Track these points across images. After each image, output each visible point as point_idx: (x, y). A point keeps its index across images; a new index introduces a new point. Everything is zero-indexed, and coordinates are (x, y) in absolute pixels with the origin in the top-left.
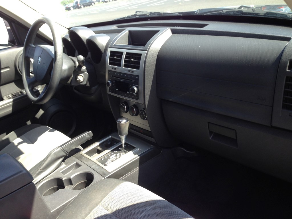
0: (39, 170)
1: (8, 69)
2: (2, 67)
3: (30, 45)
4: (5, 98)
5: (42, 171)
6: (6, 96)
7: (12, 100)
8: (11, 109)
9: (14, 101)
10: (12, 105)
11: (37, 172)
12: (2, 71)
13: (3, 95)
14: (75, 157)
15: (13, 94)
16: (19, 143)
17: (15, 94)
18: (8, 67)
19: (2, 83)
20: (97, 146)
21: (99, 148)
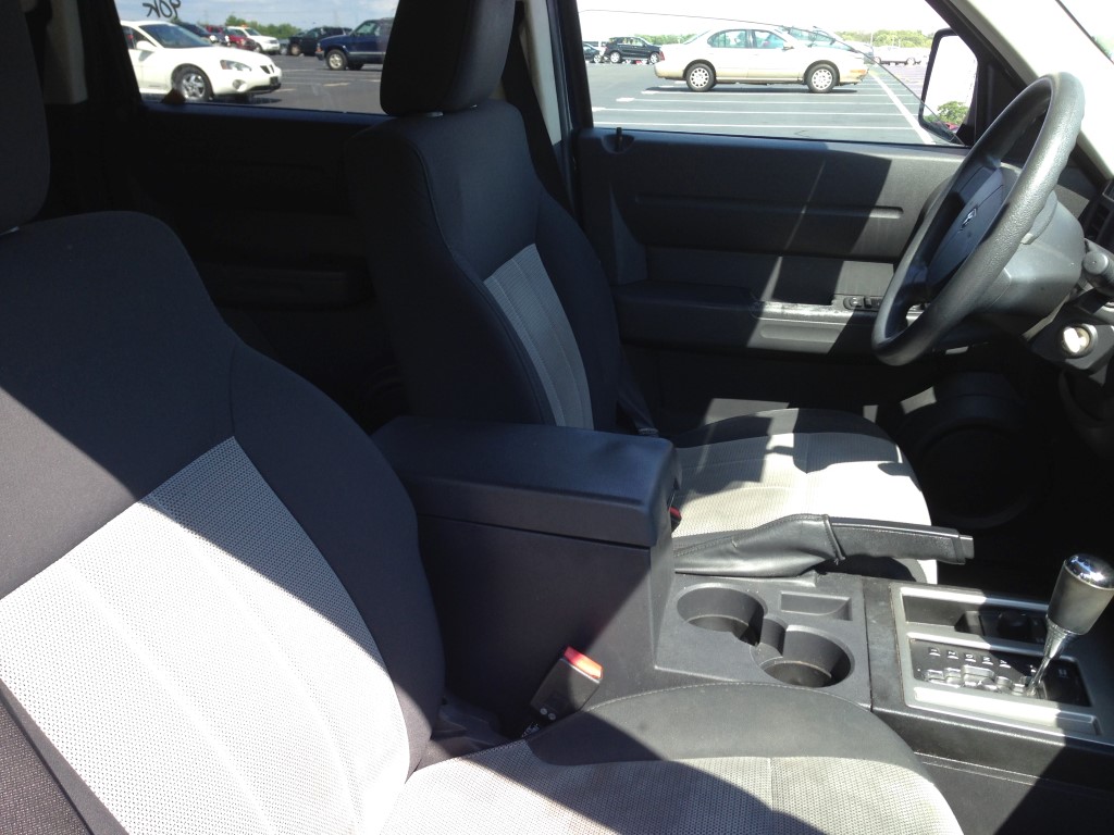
0: (730, 546)
1: (894, 216)
2: (881, 201)
4: (836, 301)
5: (735, 551)
6: (843, 297)
7: (849, 314)
8: (831, 340)
9: (852, 320)
10: (841, 329)
11: (722, 547)
12: (874, 215)
13: (838, 290)
14: (865, 583)
15: (869, 300)
16: (780, 450)
17: (873, 301)
18: (899, 209)
19: (854, 251)
20: (973, 606)
21: (972, 615)
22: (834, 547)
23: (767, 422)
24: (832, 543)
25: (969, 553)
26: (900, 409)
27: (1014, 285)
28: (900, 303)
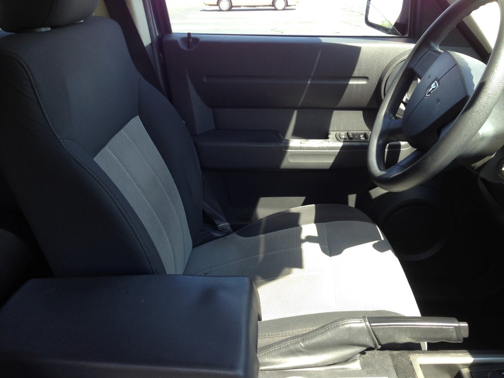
0: (298, 346)
1: (364, 82)
2: (356, 74)
3: (433, 44)
4: (332, 135)
5: (302, 350)
6: (335, 133)
7: (340, 144)
8: (331, 161)
9: (343, 148)
10: (336, 154)
12: (351, 82)
13: (331, 129)
14: (393, 358)
15: (350, 134)
16: (310, 239)
17: (353, 134)
18: (366, 78)
19: (340, 105)
20: (465, 365)
21: (465, 371)
22: (373, 341)
23: (297, 216)
24: (372, 338)
25: (466, 334)
26: (369, 196)
27: (483, 138)
28: (381, 142)
